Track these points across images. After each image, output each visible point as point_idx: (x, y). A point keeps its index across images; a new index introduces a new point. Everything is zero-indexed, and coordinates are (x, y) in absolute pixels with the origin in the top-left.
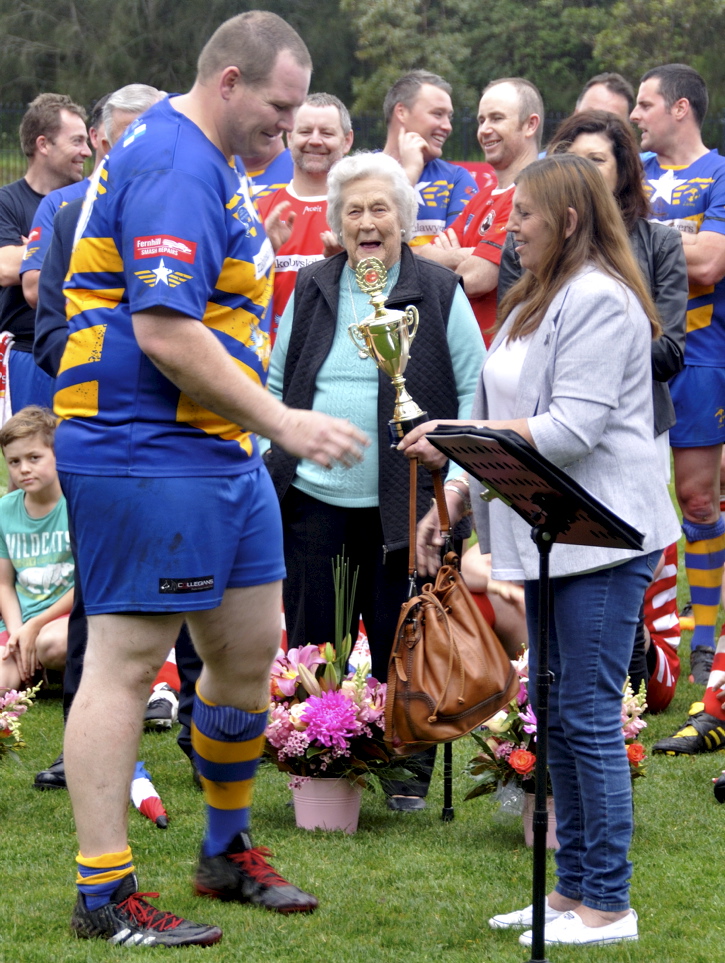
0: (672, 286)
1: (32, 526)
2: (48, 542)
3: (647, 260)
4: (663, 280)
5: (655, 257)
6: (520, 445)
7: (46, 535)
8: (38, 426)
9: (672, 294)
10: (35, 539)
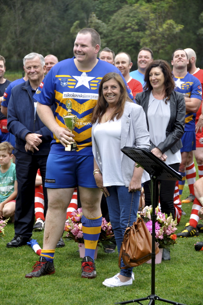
0: (182, 109)
1: (2, 175)
2: (6, 180)
3: (175, 102)
4: (179, 108)
5: (177, 101)
6: (149, 152)
7: (5, 178)
8: (7, 148)
9: (182, 112)
10: (2, 179)
